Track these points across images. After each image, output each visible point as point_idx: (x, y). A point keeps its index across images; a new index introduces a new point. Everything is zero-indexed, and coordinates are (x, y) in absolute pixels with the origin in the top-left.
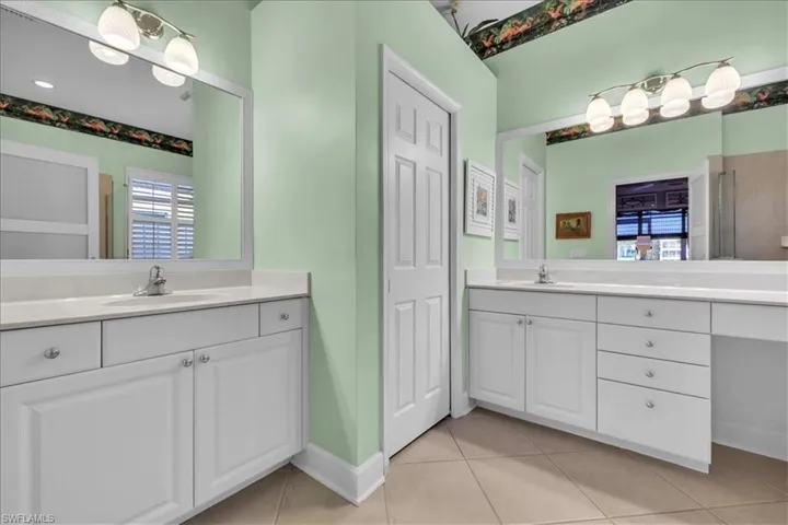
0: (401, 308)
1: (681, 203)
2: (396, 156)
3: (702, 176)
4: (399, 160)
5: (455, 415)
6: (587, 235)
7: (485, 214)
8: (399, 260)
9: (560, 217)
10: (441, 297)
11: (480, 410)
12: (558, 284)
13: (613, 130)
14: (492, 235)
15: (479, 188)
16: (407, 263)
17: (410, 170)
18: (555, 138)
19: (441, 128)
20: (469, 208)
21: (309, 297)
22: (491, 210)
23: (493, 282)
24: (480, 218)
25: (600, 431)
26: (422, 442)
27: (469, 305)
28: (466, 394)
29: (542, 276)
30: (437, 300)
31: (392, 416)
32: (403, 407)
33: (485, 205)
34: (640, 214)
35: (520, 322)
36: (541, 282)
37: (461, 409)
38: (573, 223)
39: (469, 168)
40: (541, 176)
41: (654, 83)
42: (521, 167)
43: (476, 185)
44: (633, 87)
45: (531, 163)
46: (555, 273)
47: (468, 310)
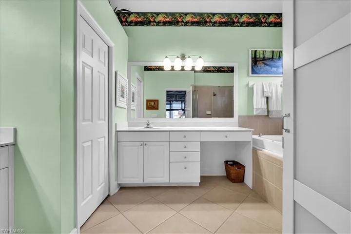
0: (85, 145)
1: (181, 99)
2: (83, 62)
3: (190, 91)
4: (84, 64)
5: (111, 194)
6: (157, 108)
7: (124, 97)
8: (84, 119)
9: (148, 101)
10: (104, 137)
11: (122, 188)
12: (154, 128)
13: (171, 70)
14: (126, 107)
15: (121, 85)
16: (88, 120)
17: (90, 71)
18: (147, 69)
19: (105, 52)
20: (118, 94)
21: (15, 144)
22: (126, 95)
23: (126, 128)
24: (121, 99)
25: (171, 182)
26: (97, 213)
27: (117, 140)
28: (116, 182)
29: (148, 125)
30: (103, 139)
31: (81, 204)
32: (86, 198)
33: (123, 93)
34: (170, 102)
35: (141, 145)
36: (147, 128)
37: (114, 190)
38: (153, 104)
39: (118, 76)
40: (142, 83)
41: (183, 57)
42: (136, 79)
43: (120, 84)
44: (178, 57)
45: (140, 78)
46: (152, 123)
47: (117, 142)
